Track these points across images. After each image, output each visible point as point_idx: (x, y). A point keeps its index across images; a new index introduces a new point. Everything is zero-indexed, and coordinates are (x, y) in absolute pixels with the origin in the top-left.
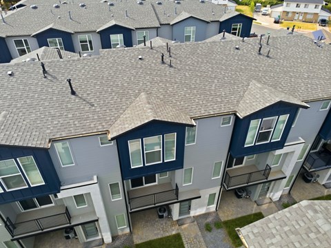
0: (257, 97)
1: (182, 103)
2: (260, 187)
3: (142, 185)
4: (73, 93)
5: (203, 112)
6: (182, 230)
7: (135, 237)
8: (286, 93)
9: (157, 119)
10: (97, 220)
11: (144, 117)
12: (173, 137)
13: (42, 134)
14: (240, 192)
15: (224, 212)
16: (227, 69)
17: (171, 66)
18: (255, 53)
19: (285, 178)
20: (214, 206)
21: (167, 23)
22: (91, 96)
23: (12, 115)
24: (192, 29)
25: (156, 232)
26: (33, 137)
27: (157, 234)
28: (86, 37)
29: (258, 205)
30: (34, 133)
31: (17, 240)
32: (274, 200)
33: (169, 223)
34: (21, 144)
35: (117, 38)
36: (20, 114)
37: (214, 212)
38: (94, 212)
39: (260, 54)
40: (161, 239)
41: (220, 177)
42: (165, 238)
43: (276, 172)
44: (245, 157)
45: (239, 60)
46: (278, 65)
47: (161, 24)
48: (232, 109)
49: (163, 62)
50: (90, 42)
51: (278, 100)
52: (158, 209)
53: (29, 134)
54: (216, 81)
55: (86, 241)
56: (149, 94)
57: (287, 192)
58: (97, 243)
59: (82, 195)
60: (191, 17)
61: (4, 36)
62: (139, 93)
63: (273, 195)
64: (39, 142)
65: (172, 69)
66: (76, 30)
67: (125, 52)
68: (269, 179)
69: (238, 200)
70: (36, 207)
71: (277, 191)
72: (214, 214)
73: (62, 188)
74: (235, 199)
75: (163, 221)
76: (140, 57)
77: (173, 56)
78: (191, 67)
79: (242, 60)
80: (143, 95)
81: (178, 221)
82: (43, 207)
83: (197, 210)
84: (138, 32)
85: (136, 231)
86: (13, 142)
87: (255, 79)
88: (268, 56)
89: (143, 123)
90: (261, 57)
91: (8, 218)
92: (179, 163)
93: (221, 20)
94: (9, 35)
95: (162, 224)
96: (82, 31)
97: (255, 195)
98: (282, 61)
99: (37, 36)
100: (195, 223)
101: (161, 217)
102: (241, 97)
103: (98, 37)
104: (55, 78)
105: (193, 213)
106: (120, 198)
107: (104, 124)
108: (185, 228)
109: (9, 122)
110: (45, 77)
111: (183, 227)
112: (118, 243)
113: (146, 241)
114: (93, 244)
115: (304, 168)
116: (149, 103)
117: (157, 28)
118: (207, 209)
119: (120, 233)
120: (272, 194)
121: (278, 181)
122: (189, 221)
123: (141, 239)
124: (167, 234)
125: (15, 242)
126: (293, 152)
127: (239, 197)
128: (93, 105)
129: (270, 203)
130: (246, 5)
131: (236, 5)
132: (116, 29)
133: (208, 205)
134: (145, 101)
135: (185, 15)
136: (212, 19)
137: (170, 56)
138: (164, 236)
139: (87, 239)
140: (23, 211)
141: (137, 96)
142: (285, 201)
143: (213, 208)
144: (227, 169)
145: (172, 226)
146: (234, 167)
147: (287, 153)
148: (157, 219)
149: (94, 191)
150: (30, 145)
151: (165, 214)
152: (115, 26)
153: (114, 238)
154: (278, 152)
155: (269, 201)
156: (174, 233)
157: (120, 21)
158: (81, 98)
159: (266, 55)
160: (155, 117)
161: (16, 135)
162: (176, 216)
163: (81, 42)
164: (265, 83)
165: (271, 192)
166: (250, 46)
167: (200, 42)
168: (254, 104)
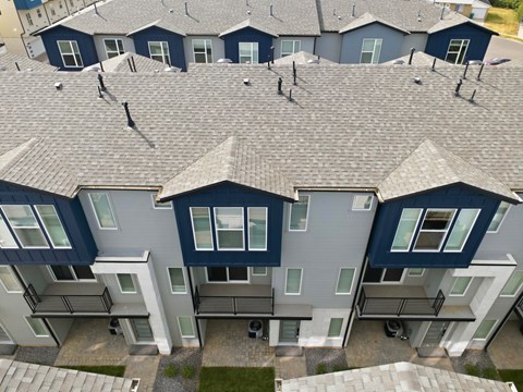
0: (423, 169)
1: (289, 161)
2: (426, 326)
3: (226, 280)
4: (131, 124)
5: (319, 182)
6: (279, 364)
7: (205, 355)
8: (483, 171)
9: (233, 180)
10: (147, 317)
11: (217, 174)
12: (261, 214)
13: (71, 177)
14: (392, 327)
15: (356, 353)
16: (386, 115)
17: (291, 100)
18: (449, 92)
19: (473, 320)
20: (341, 338)
21: (333, 29)
22: (154, 132)
23: (43, 144)
24: (377, 42)
25: (238, 357)
26: (56, 178)
27: (239, 360)
28: (205, 43)
29: (419, 356)
30: (60, 174)
31: (43, 318)
32: (451, 355)
33: (263, 348)
34: (36, 187)
35: (249, 48)
36: (54, 145)
37: (339, 349)
38: (143, 305)
39: (457, 95)
40: (243, 368)
41: (350, 293)
42: (249, 368)
43: (459, 307)
44: (405, 270)
45: (413, 101)
46: (486, 119)
47: (322, 32)
48: (372, 183)
49: (280, 93)
50: (209, 51)
51: (455, 179)
52: (250, 321)
53: (54, 173)
54: (359, 133)
55: (135, 343)
56: (240, 140)
57: (481, 346)
58: (150, 350)
59: (129, 275)
60: (377, 22)
61: (91, 33)
62: (226, 137)
63: (452, 345)
64: (61, 188)
65: (291, 105)
66: (190, 32)
67: (226, 70)
68: (439, 316)
69: (387, 339)
70: (72, 278)
71: (457, 341)
72: (338, 353)
73: (97, 259)
74: (382, 336)
75: (254, 343)
76: (246, 80)
77: (301, 83)
78: (324, 105)
79: (420, 102)
80: (231, 141)
81: (277, 348)
82: (82, 281)
83: (311, 339)
84: (283, 40)
85: (209, 347)
86: (27, 181)
87: (432, 139)
88: (471, 101)
89: (210, 183)
90: (459, 100)
91: (30, 285)
92: (272, 257)
93: (431, 31)
94: (99, 31)
95: (251, 347)
96: (199, 33)
97: (418, 338)
98: (496, 113)
99: (135, 36)
100: (304, 358)
101: (252, 336)
102: (395, 166)
103: (222, 43)
104: (114, 99)
105: (303, 342)
106: (184, 292)
107: (159, 176)
108: (284, 363)
109: (34, 153)
110: (101, 96)
111: (282, 359)
112: (178, 358)
113: (220, 365)
114: (144, 351)
115: (516, 311)
116: (233, 154)
117: (316, 37)
118: (327, 341)
119: (185, 345)
120: (450, 343)
121: (461, 323)
122: (293, 353)
123: (214, 361)
124: (254, 365)
125: (40, 320)
126: (492, 278)
127: (390, 335)
128: (153, 146)
129: (443, 357)
130: (510, 7)
131: (489, 6)
132: (249, 34)
133: (329, 336)
134: (229, 149)
135: (368, 18)
136: (414, 29)
137: (295, 84)
138: (248, 365)
139: (137, 340)
140: (56, 281)
141: (222, 140)
142: (474, 361)
143: (337, 341)
144: (362, 283)
145: (265, 353)
146: (383, 283)
147: (483, 278)
148: (246, 338)
149: (143, 273)
150: (47, 190)
151: (259, 333)
152: (248, 29)
153: (174, 350)
154: (459, 272)
155: (442, 353)
156: (265, 365)
157: (258, 22)
158: (139, 132)
159: (469, 98)
160: (231, 177)
161: (35, 172)
162: (274, 340)
163: (196, 50)
164: (449, 148)
165: (449, 339)
166: (443, 79)
167: (353, 65)
168: (412, 180)
